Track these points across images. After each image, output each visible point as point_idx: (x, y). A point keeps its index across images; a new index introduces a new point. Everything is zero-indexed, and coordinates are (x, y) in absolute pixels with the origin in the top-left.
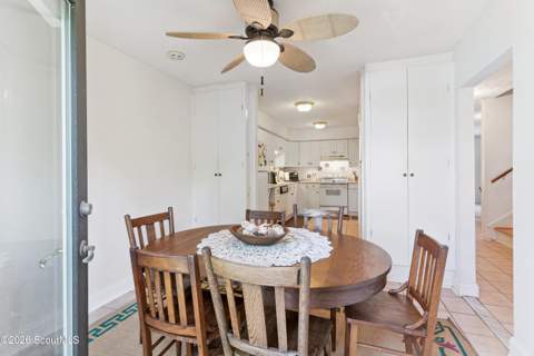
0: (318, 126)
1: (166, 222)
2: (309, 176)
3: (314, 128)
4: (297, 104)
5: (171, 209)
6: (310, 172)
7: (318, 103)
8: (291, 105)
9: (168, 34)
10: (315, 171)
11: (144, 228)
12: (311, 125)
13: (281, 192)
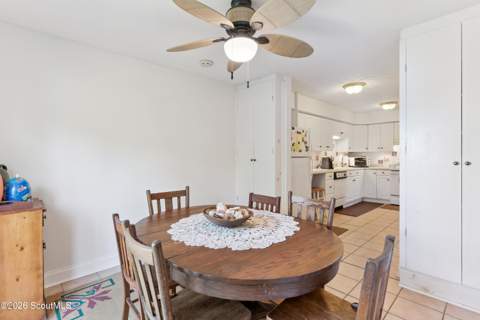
0: (386, 107)
1: (183, 198)
2: (381, 162)
3: (382, 110)
4: (344, 87)
5: (188, 188)
6: (381, 158)
7: (370, 83)
8: (338, 89)
9: (169, 51)
10: (389, 156)
11: (163, 201)
12: (377, 106)
13: (335, 178)
